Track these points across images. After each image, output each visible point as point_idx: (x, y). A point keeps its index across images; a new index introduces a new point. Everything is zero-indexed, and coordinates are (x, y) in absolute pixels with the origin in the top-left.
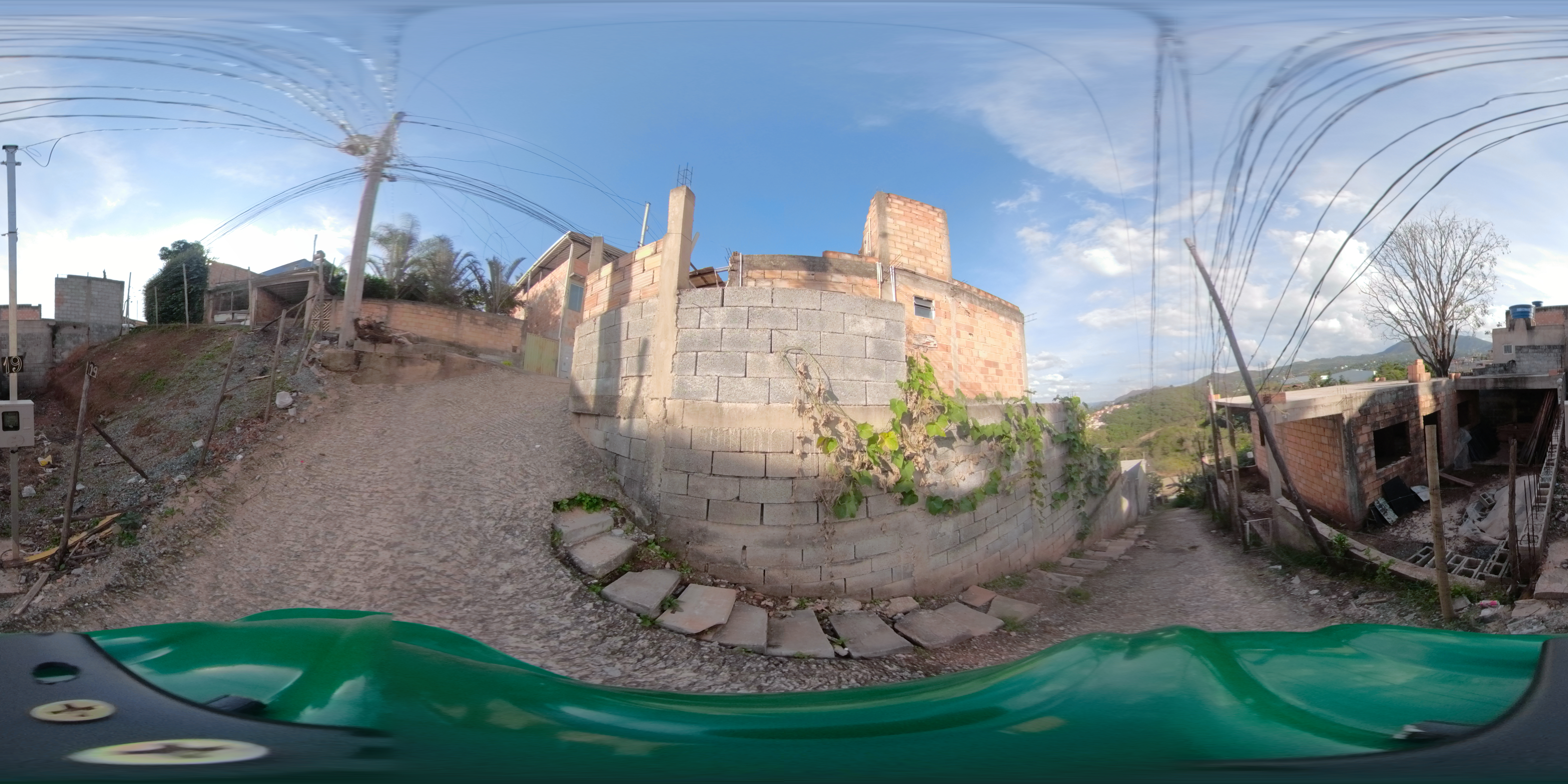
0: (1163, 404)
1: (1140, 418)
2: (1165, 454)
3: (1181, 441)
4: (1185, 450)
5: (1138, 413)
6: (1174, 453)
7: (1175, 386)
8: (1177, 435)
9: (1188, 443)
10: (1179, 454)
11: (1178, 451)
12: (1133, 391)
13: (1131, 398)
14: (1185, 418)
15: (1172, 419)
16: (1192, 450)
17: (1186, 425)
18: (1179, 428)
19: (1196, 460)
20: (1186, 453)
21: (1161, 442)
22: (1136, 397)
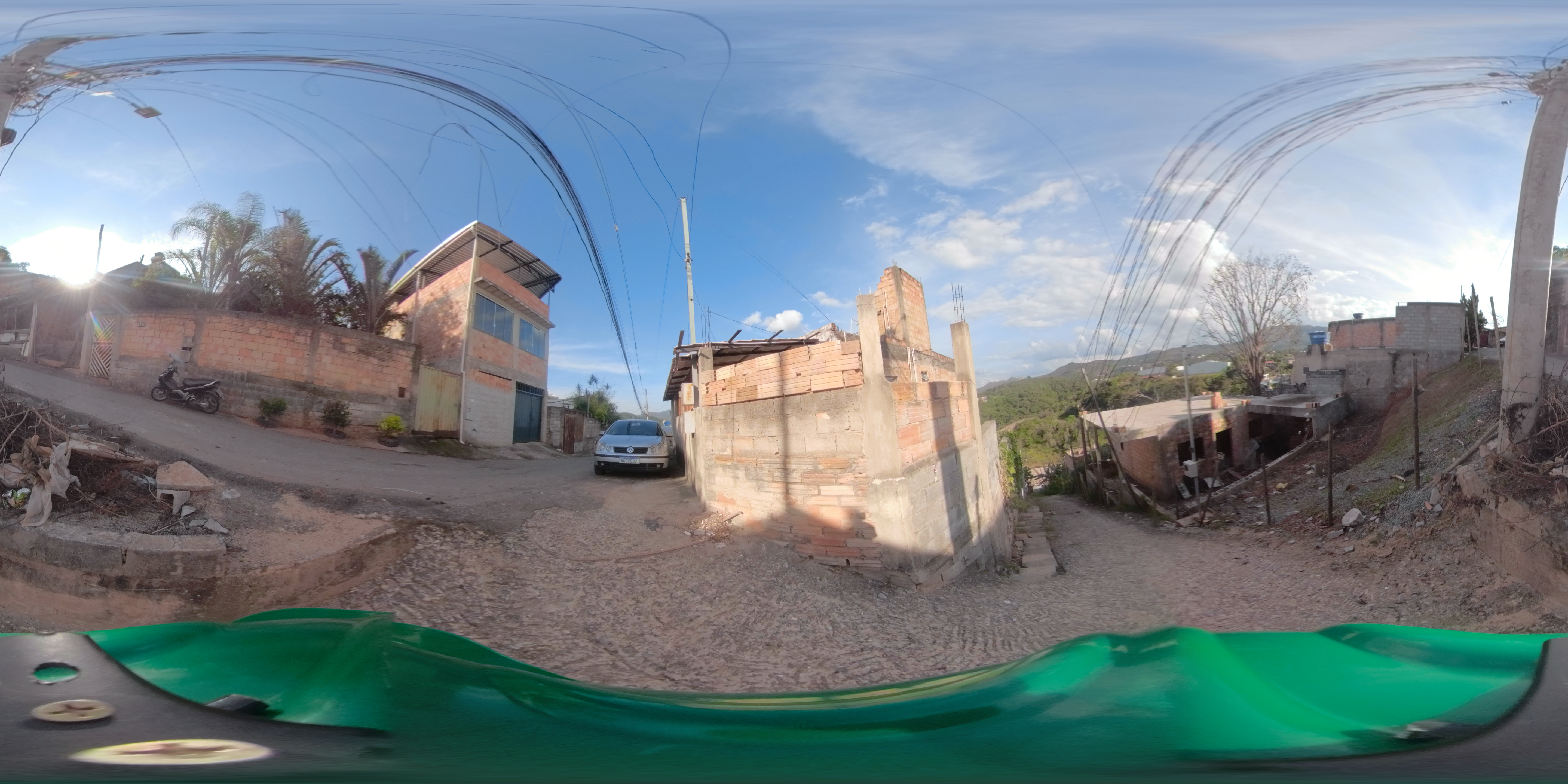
0: (1021, 396)
1: (998, 410)
2: (1026, 446)
3: (1041, 433)
4: (1045, 442)
5: (997, 405)
6: (1035, 445)
7: (1032, 376)
8: (1037, 426)
9: (1048, 435)
10: (1039, 446)
11: (1038, 443)
12: (990, 383)
13: (989, 390)
14: (1044, 409)
15: (1030, 411)
16: (1053, 442)
17: (1044, 416)
18: (1039, 420)
19: (1056, 451)
20: (1047, 444)
21: (1022, 434)
22: (994, 389)
